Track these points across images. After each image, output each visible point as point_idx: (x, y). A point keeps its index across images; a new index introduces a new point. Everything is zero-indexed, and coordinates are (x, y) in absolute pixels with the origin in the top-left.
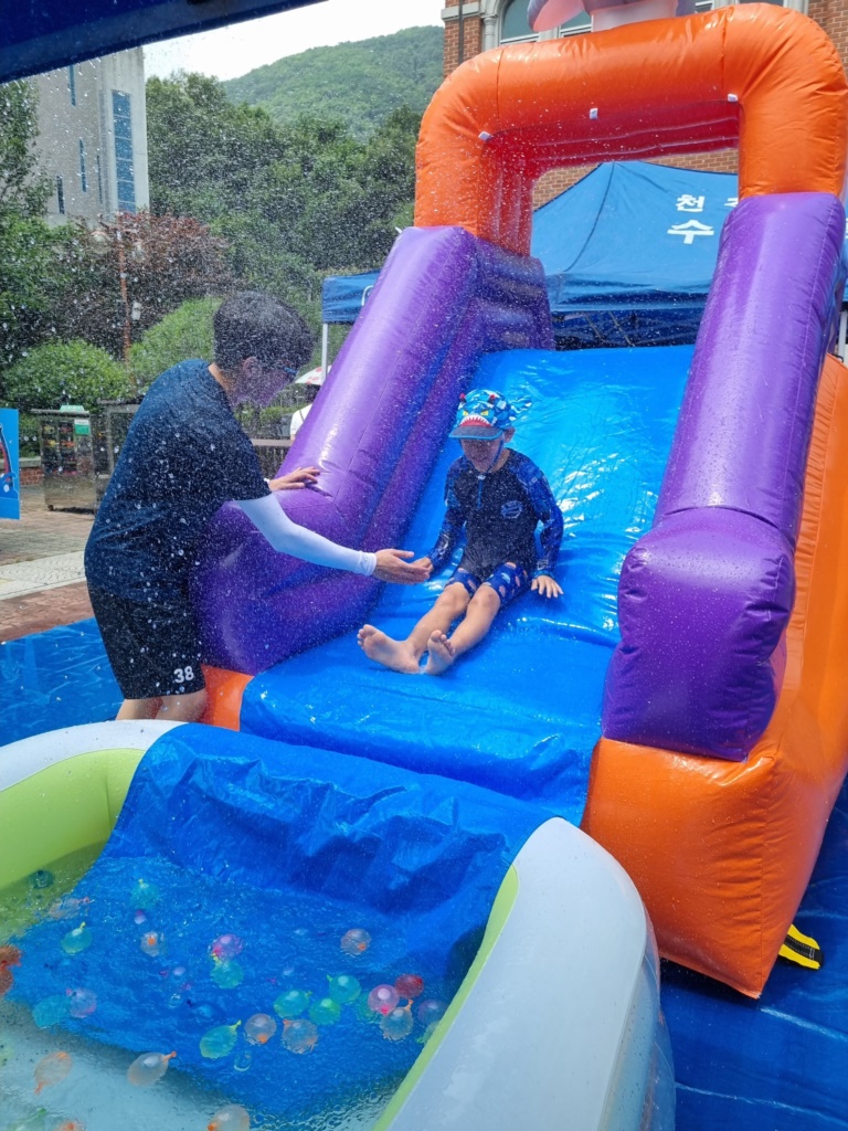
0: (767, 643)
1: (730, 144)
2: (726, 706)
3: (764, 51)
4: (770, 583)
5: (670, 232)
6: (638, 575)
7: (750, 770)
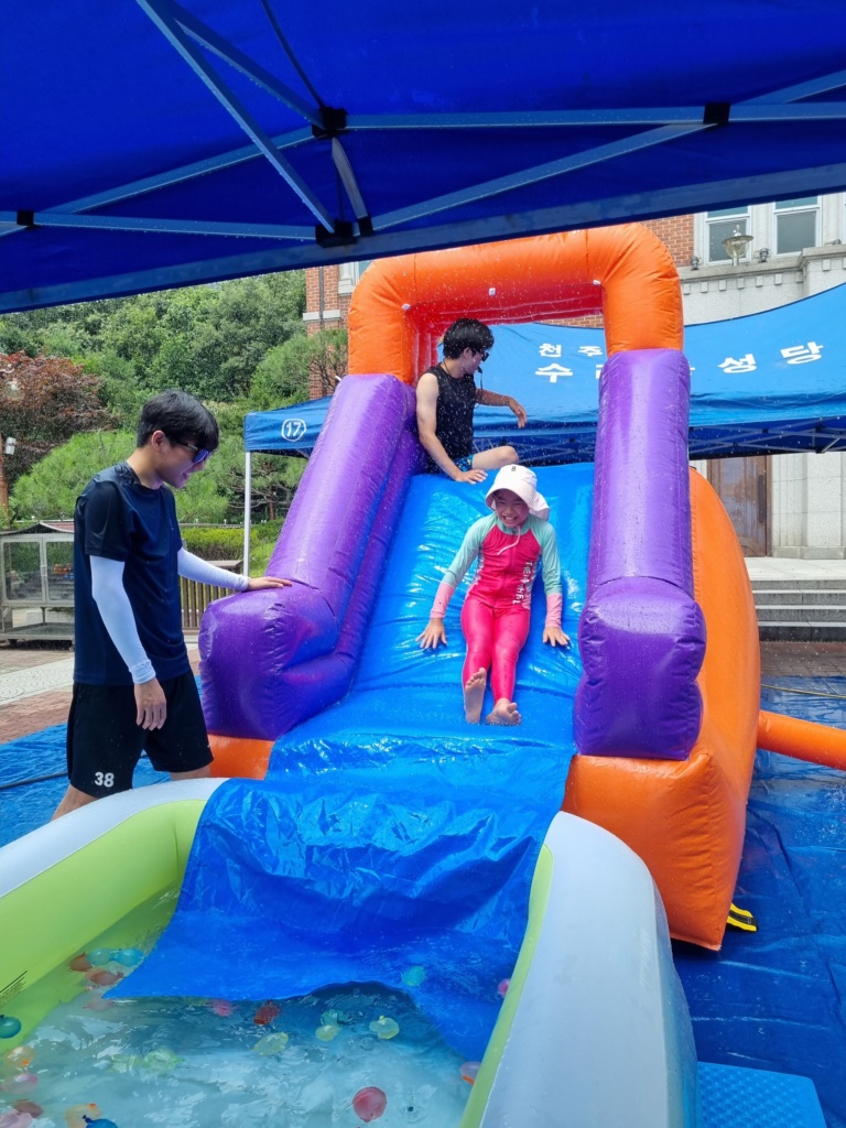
0: (694, 667)
1: (592, 312)
2: (668, 718)
3: (616, 251)
4: (691, 623)
5: (537, 373)
6: (595, 625)
7: (693, 766)
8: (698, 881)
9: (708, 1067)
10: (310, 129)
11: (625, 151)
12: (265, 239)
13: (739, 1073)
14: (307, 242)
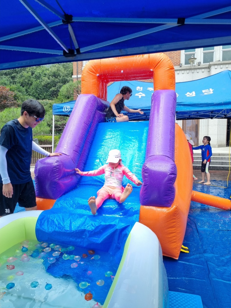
0: (173, 182)
1: (150, 78)
2: (165, 196)
3: (157, 61)
4: (173, 169)
5: (136, 95)
6: (146, 169)
7: (172, 209)
8: (172, 241)
9: (172, 292)
10: (61, 21)
11: (154, 31)
12: (48, 54)
13: (181, 294)
14: (61, 55)
